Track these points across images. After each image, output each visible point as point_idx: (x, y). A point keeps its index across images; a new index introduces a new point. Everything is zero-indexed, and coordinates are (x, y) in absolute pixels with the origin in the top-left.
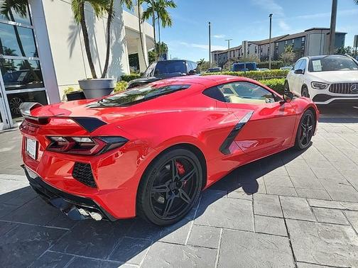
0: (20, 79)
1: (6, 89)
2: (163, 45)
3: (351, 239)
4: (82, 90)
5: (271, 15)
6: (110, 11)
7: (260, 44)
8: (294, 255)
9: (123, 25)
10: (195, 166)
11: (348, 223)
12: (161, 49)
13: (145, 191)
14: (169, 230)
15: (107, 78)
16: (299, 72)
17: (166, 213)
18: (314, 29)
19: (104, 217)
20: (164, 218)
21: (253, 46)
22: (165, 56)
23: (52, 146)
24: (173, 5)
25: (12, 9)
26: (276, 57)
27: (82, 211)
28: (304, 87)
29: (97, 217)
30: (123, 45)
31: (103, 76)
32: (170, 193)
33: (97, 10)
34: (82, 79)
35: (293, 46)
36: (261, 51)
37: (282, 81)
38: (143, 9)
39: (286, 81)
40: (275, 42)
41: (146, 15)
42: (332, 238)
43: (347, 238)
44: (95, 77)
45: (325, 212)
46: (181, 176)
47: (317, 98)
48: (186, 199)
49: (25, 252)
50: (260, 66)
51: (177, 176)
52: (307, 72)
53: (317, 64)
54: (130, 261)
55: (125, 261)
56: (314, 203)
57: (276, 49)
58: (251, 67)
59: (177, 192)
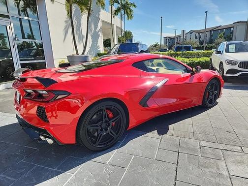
0: (32, 54)
1: (20, 60)
2: (129, 33)
3: (221, 169)
4: (68, 62)
5: (206, 12)
6: (89, 10)
7: (199, 32)
8: (176, 177)
9: (100, 19)
10: (120, 113)
11: (223, 159)
12: (128, 35)
13: (82, 127)
14: (99, 154)
15: (86, 54)
16: (219, 52)
17: (98, 143)
18: (240, 22)
19: (55, 142)
20: (97, 146)
21: (194, 34)
22: (131, 40)
23: (27, 96)
24: (134, 6)
25: (28, 9)
26: (211, 41)
27: (42, 137)
28: (221, 63)
29: (50, 141)
30: (100, 33)
31: (83, 53)
32: (101, 130)
33: (82, 9)
34: (69, 55)
35: (224, 34)
36: (200, 38)
37: (208, 59)
38: (114, 8)
39: (211, 59)
40: (211, 31)
41: (116, 12)
42: (207, 168)
43: (218, 169)
44: (77, 54)
45: (209, 150)
46: (110, 119)
47: (229, 71)
48: (114, 135)
49: (8, 161)
50: (198, 48)
51: (107, 119)
52: (224, 52)
53: (232, 47)
54: (69, 171)
55: (66, 171)
56: (203, 143)
57: (211, 36)
58: (188, 48)
59: (106, 130)
